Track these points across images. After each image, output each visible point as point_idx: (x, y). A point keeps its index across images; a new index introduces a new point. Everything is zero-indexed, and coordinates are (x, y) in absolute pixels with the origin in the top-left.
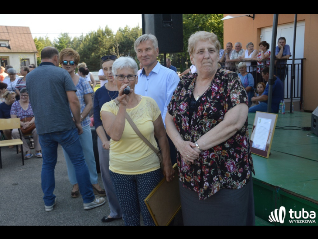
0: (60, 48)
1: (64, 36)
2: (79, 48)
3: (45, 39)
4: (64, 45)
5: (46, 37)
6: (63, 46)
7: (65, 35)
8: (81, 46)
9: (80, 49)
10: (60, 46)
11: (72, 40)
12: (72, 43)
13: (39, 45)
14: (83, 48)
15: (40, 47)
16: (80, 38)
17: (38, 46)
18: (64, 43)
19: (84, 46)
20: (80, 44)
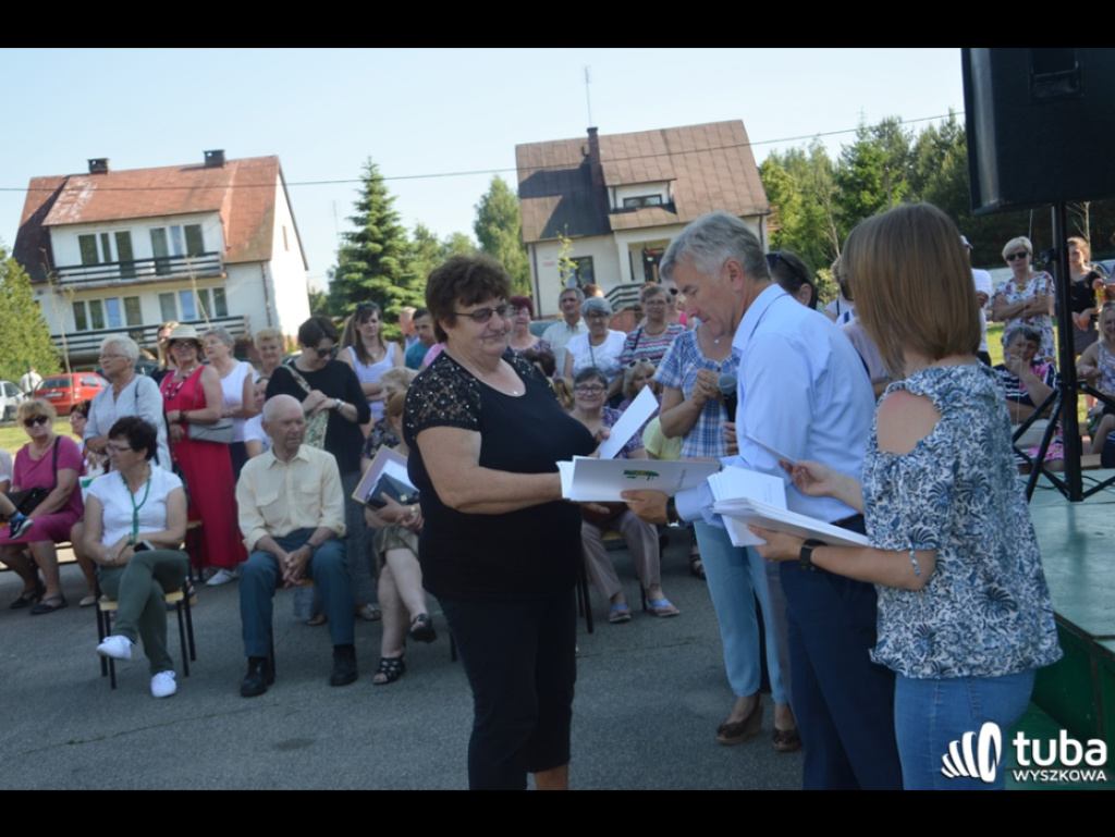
0: (858, 184)
1: (881, 136)
2: (934, 177)
3: (808, 155)
4: (872, 170)
5: (815, 148)
6: (870, 175)
7: (888, 130)
8: (945, 165)
9: (940, 181)
10: (859, 180)
11: (912, 145)
12: (913, 158)
13: (781, 182)
14: (951, 176)
15: (784, 189)
16: (942, 136)
17: (776, 186)
18: (871, 162)
19: (957, 167)
20: (942, 156)
